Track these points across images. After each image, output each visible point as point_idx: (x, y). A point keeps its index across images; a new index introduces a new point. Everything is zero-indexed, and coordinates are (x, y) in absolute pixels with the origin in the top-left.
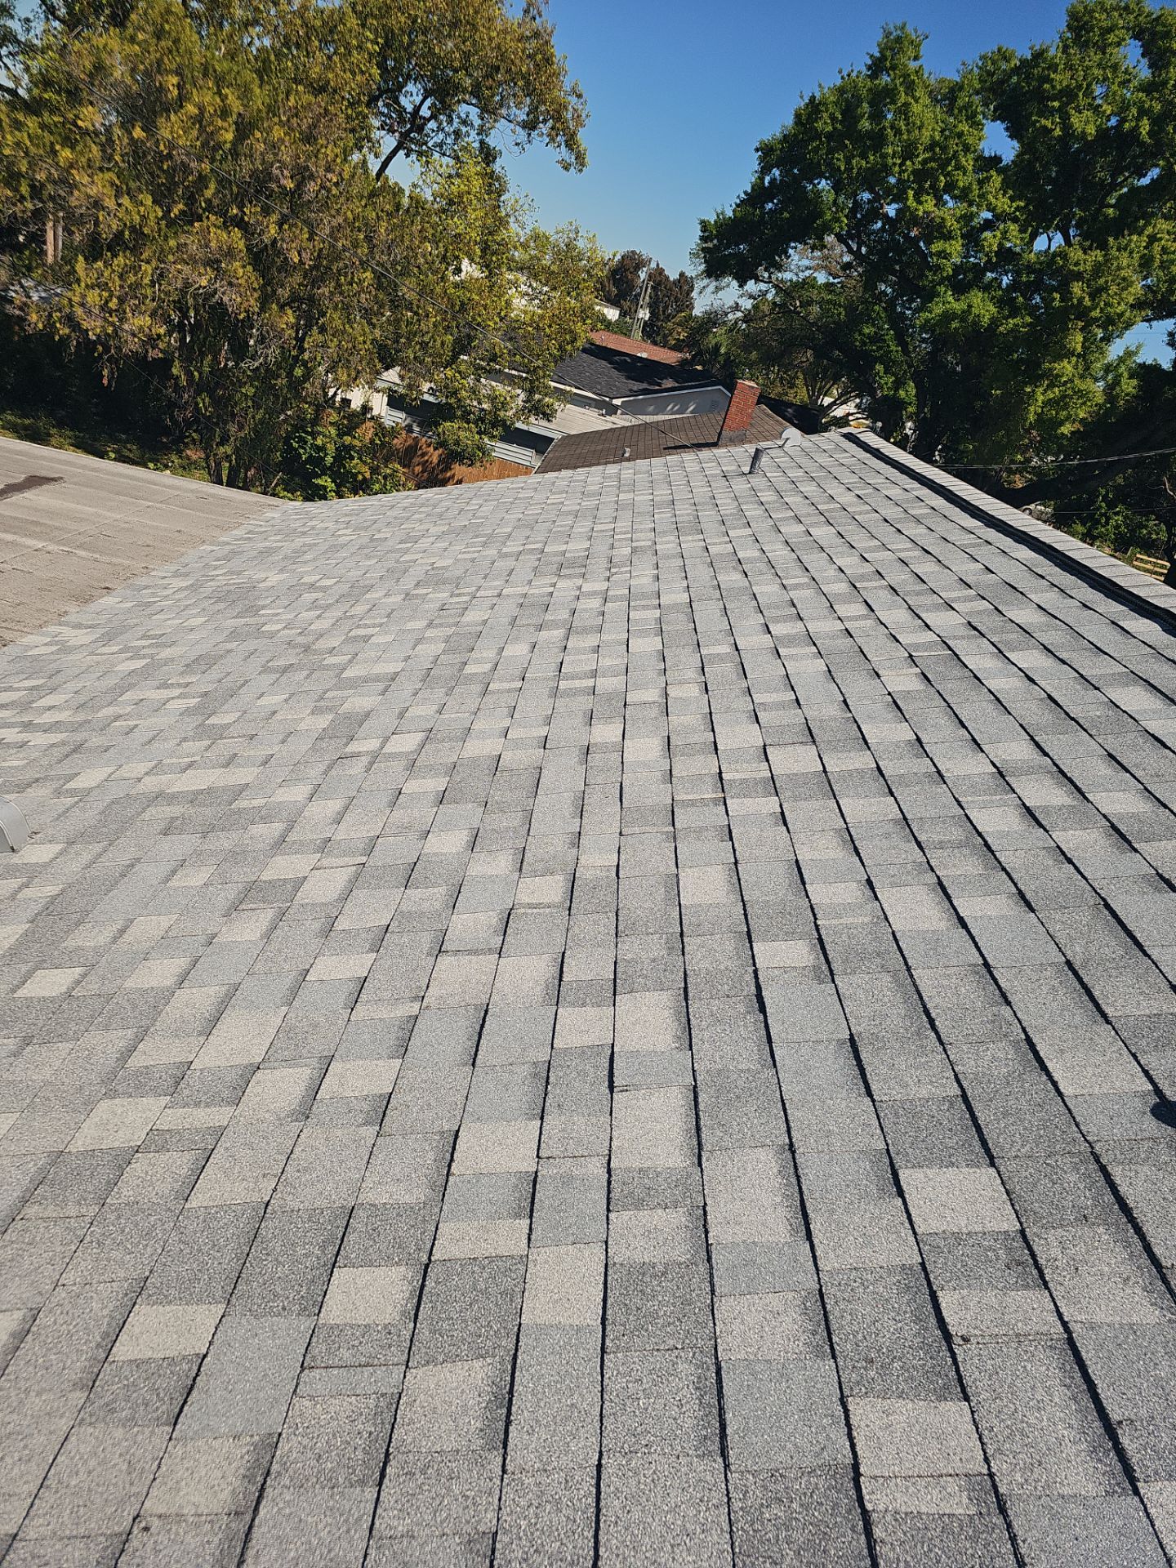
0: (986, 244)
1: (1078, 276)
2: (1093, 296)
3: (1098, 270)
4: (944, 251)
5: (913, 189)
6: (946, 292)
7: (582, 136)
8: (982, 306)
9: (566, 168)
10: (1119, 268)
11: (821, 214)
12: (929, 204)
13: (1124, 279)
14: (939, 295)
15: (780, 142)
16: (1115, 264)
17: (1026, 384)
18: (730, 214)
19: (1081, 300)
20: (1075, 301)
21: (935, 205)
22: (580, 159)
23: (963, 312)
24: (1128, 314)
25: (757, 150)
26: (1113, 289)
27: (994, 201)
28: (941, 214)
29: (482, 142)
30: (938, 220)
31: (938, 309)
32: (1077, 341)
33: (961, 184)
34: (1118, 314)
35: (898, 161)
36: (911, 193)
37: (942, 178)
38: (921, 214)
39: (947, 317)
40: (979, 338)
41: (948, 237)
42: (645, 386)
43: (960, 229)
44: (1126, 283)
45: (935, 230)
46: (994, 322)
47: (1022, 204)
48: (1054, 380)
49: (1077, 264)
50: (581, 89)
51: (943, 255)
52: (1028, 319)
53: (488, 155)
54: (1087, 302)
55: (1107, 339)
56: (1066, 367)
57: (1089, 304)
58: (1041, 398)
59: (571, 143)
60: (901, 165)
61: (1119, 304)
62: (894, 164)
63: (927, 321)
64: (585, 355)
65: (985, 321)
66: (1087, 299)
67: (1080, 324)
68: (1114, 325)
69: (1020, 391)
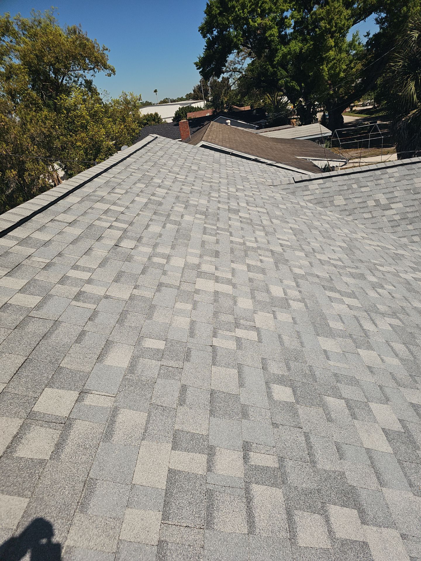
0: (287, 23)
1: (322, 19)
2: (329, 23)
3: (328, 12)
4: (271, 34)
5: (250, 18)
6: (281, 47)
7: (109, 63)
8: (295, 46)
9: (110, 75)
10: (335, 8)
11: (232, 41)
12: (259, 20)
13: (339, 11)
14: (278, 50)
15: (205, 24)
16: (333, 8)
17: (320, 66)
18: (202, 56)
19: (325, 27)
20: (324, 28)
21: (262, 20)
22: (113, 70)
23: (288, 51)
24: (346, 23)
25: (199, 31)
26: (336, 17)
27: (283, 8)
28: (264, 22)
29: (85, 80)
30: (264, 24)
31: (280, 54)
32: (331, 42)
33: (267, 8)
34: (343, 25)
35: (241, 11)
36: (250, 20)
37: (259, 9)
38: (257, 25)
39: (284, 56)
40: (299, 57)
41: (271, 28)
42: (199, 127)
43: (274, 24)
44: (340, 13)
45: (265, 28)
46: (301, 49)
47: (294, 3)
48: (328, 60)
49: (320, 15)
50: (106, 47)
51: (271, 35)
52: (312, 43)
53: (89, 83)
54: (328, 26)
55: (344, 36)
56: (332, 53)
57: (329, 27)
58: (326, 69)
59: (105, 67)
60: (243, 12)
61: (341, 21)
62: (240, 13)
63: (278, 60)
64: (175, 127)
65: (298, 50)
66: (327, 25)
67: (329, 35)
68: (343, 31)
69: (319, 69)
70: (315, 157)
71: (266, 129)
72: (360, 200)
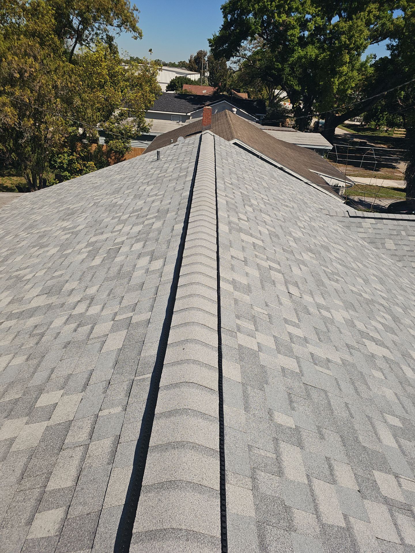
0: (309, 27)
1: (344, 33)
2: (349, 39)
3: (351, 28)
4: (293, 34)
5: (276, 13)
6: (298, 49)
7: (137, 25)
8: (312, 51)
9: (136, 39)
10: (358, 26)
11: (251, 28)
12: (284, 17)
13: (360, 30)
14: (296, 51)
15: (229, 4)
16: (356, 25)
17: (332, 77)
18: (218, 34)
19: (345, 42)
20: (343, 43)
21: (287, 17)
22: (140, 34)
23: (305, 55)
24: (364, 43)
25: (221, 9)
26: (357, 35)
27: (309, 10)
28: (289, 20)
29: (107, 35)
30: (288, 23)
31: (296, 56)
32: (347, 58)
33: (294, 7)
34: (360, 44)
35: (269, 3)
36: (276, 14)
37: (286, 6)
38: (281, 21)
39: (300, 58)
40: (313, 63)
41: (293, 28)
42: (199, 106)
43: (297, 24)
44: (361, 31)
45: (288, 27)
46: (317, 56)
47: (320, 9)
48: (341, 74)
49: (342, 28)
50: (137, 7)
51: (292, 35)
52: (328, 53)
53: (110, 39)
54: (348, 42)
55: (359, 55)
56: (345, 69)
57: (349, 43)
58: (337, 83)
59: (134, 28)
60: (271, 4)
61: (360, 40)
62: (268, 5)
63: (293, 61)
64: (176, 99)
65: (314, 56)
66: (347, 41)
67: (347, 51)
68: (360, 48)
69: (329, 81)
70: (326, 174)
71: (271, 127)
72: (408, 248)
